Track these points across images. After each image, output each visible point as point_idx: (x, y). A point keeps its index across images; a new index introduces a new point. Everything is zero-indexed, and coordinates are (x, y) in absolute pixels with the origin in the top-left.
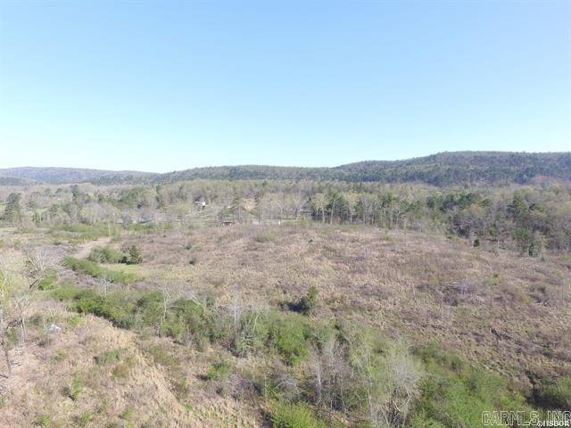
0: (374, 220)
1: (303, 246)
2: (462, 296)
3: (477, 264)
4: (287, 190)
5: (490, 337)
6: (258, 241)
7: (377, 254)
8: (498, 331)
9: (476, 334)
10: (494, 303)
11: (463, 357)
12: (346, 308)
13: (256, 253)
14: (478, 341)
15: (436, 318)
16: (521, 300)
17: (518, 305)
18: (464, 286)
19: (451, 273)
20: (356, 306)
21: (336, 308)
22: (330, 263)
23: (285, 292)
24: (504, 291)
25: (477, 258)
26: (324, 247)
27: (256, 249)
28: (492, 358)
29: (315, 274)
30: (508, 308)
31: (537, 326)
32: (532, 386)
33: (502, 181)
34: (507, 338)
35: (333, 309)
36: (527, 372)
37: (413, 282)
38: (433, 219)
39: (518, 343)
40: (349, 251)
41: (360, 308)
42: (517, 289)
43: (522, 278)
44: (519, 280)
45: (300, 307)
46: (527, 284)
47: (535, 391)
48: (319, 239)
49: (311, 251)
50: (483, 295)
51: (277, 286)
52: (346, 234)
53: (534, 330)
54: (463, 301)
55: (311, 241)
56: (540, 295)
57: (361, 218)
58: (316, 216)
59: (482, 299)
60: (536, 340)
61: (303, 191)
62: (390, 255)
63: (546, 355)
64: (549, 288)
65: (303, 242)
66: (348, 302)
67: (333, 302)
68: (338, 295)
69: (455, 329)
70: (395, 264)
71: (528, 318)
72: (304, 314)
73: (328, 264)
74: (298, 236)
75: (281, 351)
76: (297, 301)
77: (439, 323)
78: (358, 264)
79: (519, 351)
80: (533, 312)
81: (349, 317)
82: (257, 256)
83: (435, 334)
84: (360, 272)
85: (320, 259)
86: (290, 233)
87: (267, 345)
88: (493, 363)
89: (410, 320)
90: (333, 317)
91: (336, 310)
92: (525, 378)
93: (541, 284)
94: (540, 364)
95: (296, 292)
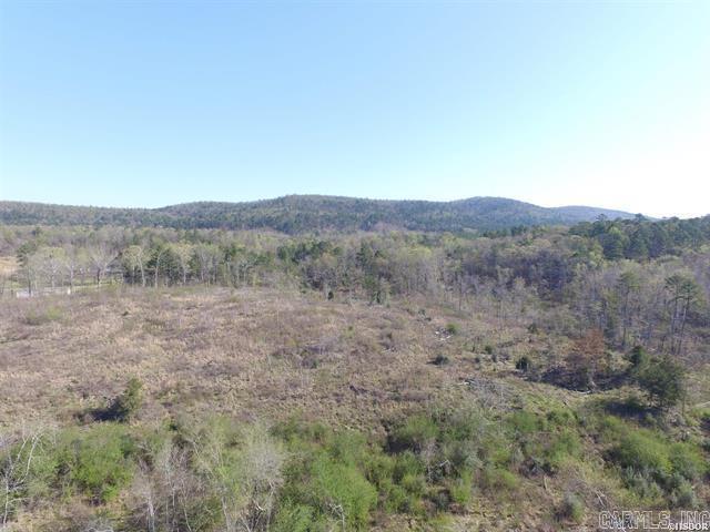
0: (215, 277)
1: (114, 322)
2: (320, 356)
3: (332, 318)
4: (80, 242)
5: (349, 394)
6: (29, 323)
7: (222, 320)
8: (356, 386)
9: (336, 395)
10: (351, 358)
11: (325, 424)
12: (184, 398)
13: (26, 343)
14: (338, 401)
15: (296, 386)
16: (374, 350)
17: (371, 355)
18: (322, 345)
19: (308, 332)
20: (199, 393)
21: (169, 401)
22: (157, 341)
23: (85, 396)
24: (359, 343)
25: (333, 312)
26: (147, 320)
27: (25, 338)
28: (352, 417)
29: (135, 360)
30: (363, 360)
31: (387, 373)
32: (386, 434)
33: (350, 228)
34: (364, 391)
35: (166, 405)
36: (382, 421)
37: (267, 348)
38: (286, 271)
39: (374, 394)
40: (185, 321)
41: (204, 394)
42: (369, 340)
43: (373, 327)
44: (370, 330)
45: (114, 413)
46: (377, 332)
47: (389, 437)
48: (138, 310)
49: (126, 329)
50: (341, 351)
51: (70, 390)
52: (179, 299)
53: (386, 377)
54: (321, 361)
55: (126, 313)
56: (388, 341)
57: (198, 276)
58: (131, 277)
59: (339, 356)
60: (388, 387)
61: (107, 242)
62: (238, 320)
63: (397, 399)
64: (395, 333)
65: (113, 317)
66: (187, 390)
67: (166, 393)
68: (171, 383)
69: (315, 394)
70: (246, 330)
71: (380, 367)
72: (121, 421)
73: (154, 343)
74: (103, 308)
75: (83, 486)
76: (107, 405)
77: (299, 391)
78: (197, 337)
79: (374, 402)
80: (384, 359)
81: (190, 409)
82: (29, 347)
83: (296, 405)
84: (201, 348)
85: (142, 337)
86: (91, 305)
87: (55, 485)
88: (353, 421)
89: (267, 396)
90: (167, 415)
91: (170, 405)
92: (381, 428)
93: (387, 330)
94: (392, 410)
95: (105, 393)
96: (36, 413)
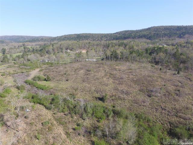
0: (127, 59)
1: (103, 73)
3: (159, 80)
5: (160, 109)
7: (127, 76)
8: (163, 107)
9: (156, 108)
11: (150, 117)
13: (88, 76)
14: (156, 111)
22: (112, 80)
23: (97, 93)
26: (110, 73)
31: (175, 105)
32: (170, 127)
36: (169, 122)
41: (121, 99)
48: (108, 70)
49: (106, 75)
51: (95, 91)
52: (117, 67)
54: (153, 95)
55: (105, 71)
56: (178, 93)
58: (107, 58)
59: (159, 95)
63: (176, 116)
67: (112, 96)
68: (114, 94)
74: (101, 69)
76: (101, 97)
77: (145, 104)
83: (144, 108)
86: (99, 67)
87: (92, 115)
90: (112, 103)
91: (113, 100)
94: (174, 119)
96: (89, 95)
